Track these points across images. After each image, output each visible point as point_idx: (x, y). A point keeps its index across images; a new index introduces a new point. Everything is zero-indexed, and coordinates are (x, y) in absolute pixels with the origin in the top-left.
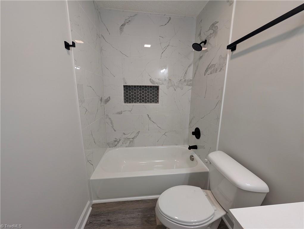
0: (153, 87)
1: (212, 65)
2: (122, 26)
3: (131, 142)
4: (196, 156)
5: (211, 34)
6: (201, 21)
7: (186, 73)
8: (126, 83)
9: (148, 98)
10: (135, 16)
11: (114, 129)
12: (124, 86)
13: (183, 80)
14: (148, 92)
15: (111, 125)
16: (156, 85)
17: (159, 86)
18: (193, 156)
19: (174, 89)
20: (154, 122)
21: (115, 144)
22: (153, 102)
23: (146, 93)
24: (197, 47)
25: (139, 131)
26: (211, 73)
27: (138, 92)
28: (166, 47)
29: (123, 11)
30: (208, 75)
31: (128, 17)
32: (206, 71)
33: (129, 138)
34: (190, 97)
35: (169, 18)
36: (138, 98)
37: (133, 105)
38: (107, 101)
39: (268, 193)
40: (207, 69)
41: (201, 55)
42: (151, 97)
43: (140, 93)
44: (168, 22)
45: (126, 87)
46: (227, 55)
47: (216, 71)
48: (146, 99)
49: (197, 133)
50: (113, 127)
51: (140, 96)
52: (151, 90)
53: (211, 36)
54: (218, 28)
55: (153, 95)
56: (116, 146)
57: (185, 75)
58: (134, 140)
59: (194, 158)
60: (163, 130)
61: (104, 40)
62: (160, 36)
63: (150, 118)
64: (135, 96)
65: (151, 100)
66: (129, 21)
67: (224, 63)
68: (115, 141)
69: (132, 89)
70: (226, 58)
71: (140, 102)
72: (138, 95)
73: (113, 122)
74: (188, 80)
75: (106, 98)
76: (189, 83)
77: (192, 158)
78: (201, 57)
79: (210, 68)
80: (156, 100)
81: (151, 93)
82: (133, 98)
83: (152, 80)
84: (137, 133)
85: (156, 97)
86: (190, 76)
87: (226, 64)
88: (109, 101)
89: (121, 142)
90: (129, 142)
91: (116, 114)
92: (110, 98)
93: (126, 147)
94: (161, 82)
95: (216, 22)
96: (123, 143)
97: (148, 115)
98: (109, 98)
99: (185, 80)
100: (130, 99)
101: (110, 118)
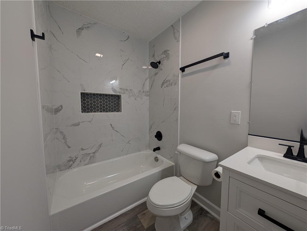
0: (114, 96)
1: (167, 80)
2: (79, 29)
3: (91, 158)
4: (159, 157)
5: (164, 57)
6: (154, 46)
7: (144, 85)
8: (84, 90)
9: (109, 107)
10: (94, 24)
11: (68, 146)
12: (82, 94)
13: (142, 91)
14: (109, 101)
15: (64, 141)
16: (118, 94)
17: (121, 95)
18: (157, 157)
19: (135, 98)
20: (117, 132)
21: (70, 163)
22: (115, 111)
23: (106, 102)
24: (155, 65)
25: (102, 144)
26: (167, 86)
27: (97, 100)
28: (126, 61)
29: (81, 15)
30: (165, 87)
31: (87, 23)
32: (163, 84)
33: (89, 154)
34: (148, 106)
35: (128, 37)
36: (98, 107)
37: (94, 115)
38: (57, 110)
39: (218, 160)
40: (163, 83)
41: (156, 72)
42: (112, 106)
43: (101, 102)
44: (127, 40)
45: (83, 95)
46: (179, 74)
47: (172, 85)
48: (107, 109)
49: (159, 136)
50: (66, 143)
51: (101, 105)
52: (112, 99)
53: (164, 59)
54: (169, 54)
55: (115, 104)
56: (70, 166)
57: (143, 87)
58: (96, 154)
59: (158, 159)
60: (127, 138)
61: (54, 37)
62: (120, 50)
63: (113, 128)
64: (94, 105)
65: (112, 109)
66: (88, 27)
67: (177, 80)
68: (69, 161)
69: (91, 97)
70: (179, 76)
71: (101, 112)
72: (98, 104)
73: (66, 137)
74: (146, 91)
75: (56, 107)
76: (147, 94)
77: (156, 159)
78: (156, 74)
79: (165, 82)
80: (118, 109)
81: (112, 102)
82: (91, 107)
83: (114, 89)
84: (99, 146)
85: (117, 106)
86: (147, 88)
87: (179, 81)
88: (61, 110)
89: (78, 161)
90: (89, 158)
91: (71, 126)
92: (62, 107)
93: (85, 165)
94: (123, 91)
95: (167, 50)
96: (81, 161)
97: (111, 124)
98: (60, 107)
99: (143, 91)
100: (88, 109)
101: (61, 132)
